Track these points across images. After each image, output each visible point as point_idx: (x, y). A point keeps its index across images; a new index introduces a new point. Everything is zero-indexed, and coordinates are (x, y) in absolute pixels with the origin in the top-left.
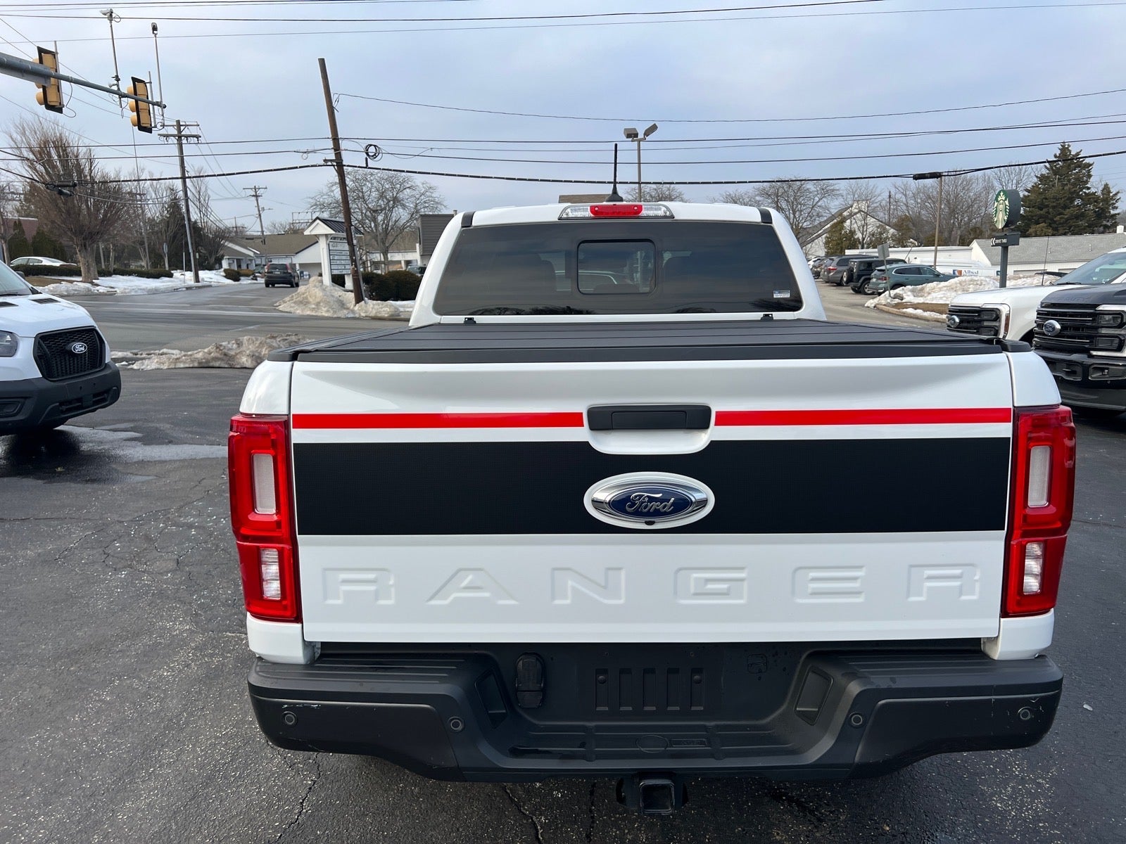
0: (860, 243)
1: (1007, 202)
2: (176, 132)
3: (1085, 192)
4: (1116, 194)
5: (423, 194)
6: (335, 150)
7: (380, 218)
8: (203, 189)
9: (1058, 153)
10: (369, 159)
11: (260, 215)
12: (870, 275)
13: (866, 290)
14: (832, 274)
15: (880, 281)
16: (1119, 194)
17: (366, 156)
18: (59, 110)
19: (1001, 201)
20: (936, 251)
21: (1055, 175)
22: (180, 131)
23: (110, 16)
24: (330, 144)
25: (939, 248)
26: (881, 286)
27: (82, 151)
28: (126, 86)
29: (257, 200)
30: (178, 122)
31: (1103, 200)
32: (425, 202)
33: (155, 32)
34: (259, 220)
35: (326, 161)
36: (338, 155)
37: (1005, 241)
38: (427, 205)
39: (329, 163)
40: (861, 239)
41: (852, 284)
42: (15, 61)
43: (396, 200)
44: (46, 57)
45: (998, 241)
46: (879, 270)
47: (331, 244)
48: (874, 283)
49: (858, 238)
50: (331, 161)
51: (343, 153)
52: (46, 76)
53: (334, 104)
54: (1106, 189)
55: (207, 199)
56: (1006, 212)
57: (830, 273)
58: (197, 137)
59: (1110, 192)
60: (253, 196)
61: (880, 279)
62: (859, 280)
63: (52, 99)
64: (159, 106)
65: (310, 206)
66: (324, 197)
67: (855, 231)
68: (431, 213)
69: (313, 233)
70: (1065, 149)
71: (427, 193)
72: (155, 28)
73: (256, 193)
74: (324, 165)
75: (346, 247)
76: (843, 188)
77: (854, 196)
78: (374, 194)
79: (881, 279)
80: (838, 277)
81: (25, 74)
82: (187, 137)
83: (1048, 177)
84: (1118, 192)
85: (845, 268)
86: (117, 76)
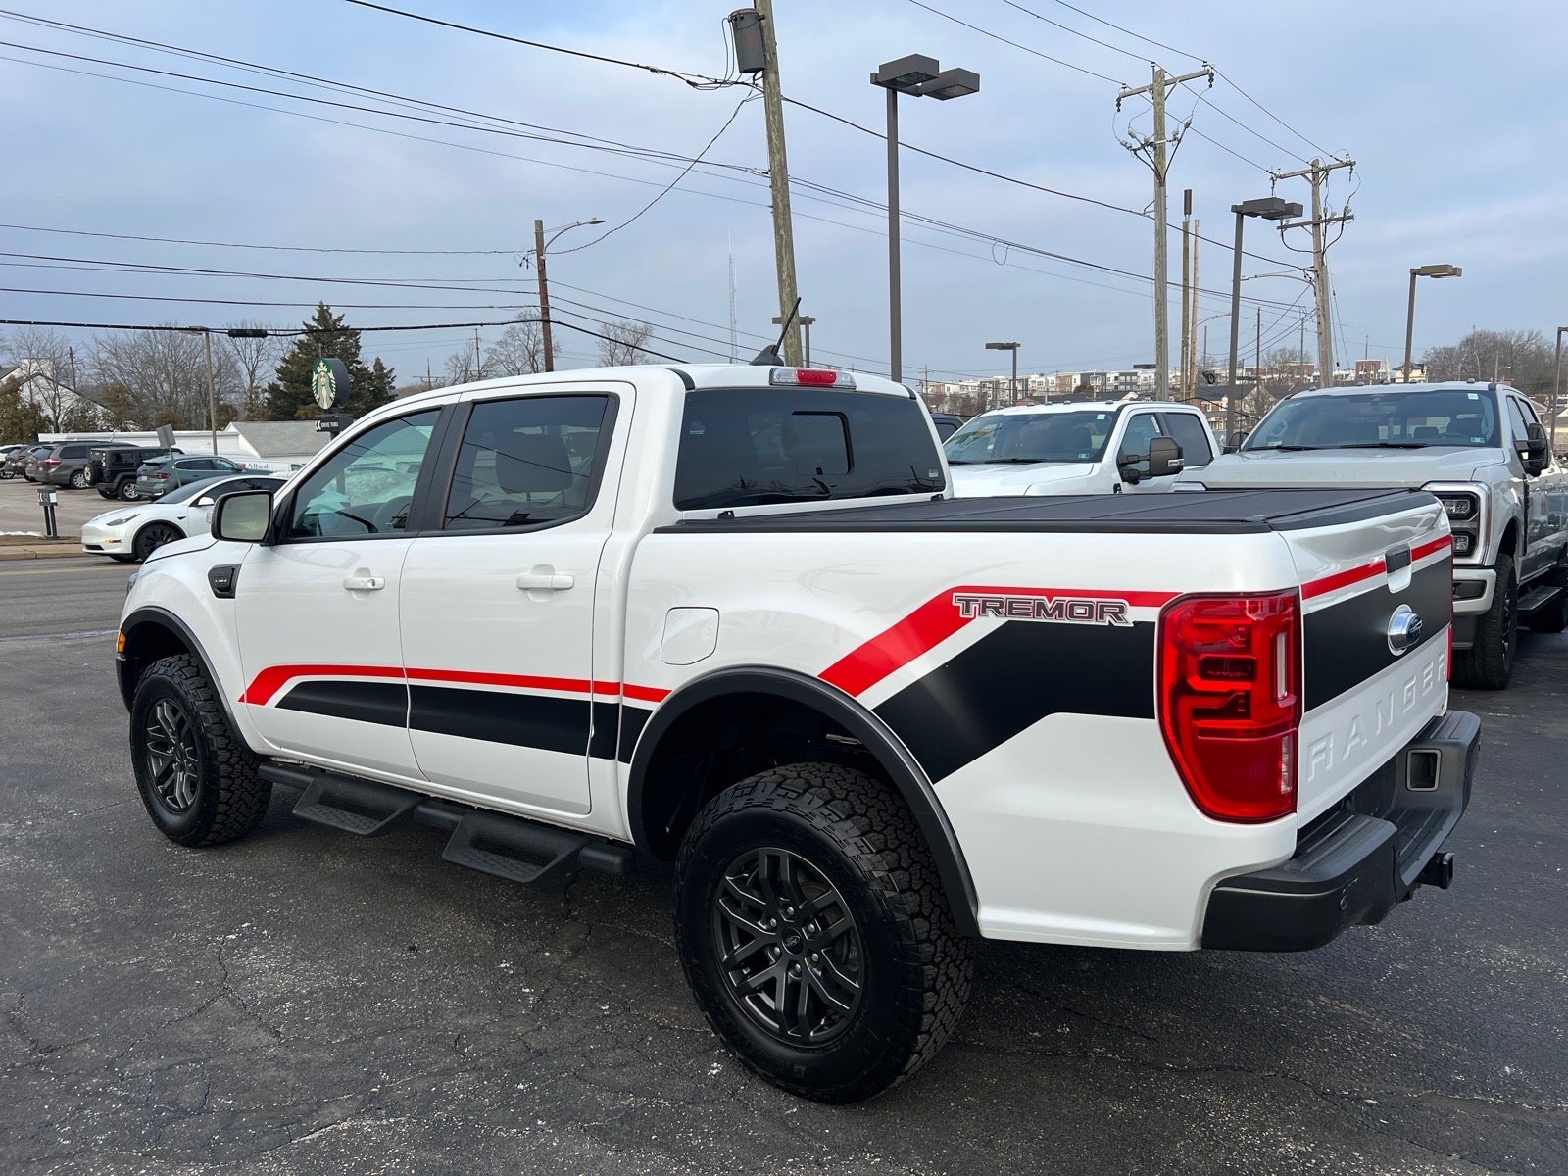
0: (50, 422)
1: (331, 375)
3: (356, 367)
4: (391, 372)
9: (316, 315)
12: (136, 471)
13: (127, 494)
14: (53, 470)
15: (155, 480)
16: (394, 371)
19: (323, 374)
20: (215, 438)
21: (318, 342)
25: (218, 433)
26: (157, 487)
31: (377, 377)
37: (335, 425)
40: (52, 416)
41: (103, 486)
45: (324, 425)
46: (148, 464)
48: (143, 483)
49: (47, 416)
54: (379, 364)
56: (331, 387)
57: (50, 468)
59: (383, 369)
61: (153, 477)
62: (114, 478)
67: (40, 406)
70: (324, 313)
76: (8, 337)
77: (30, 351)
79: (157, 477)
80: (67, 476)
83: (308, 345)
84: (393, 369)
85: (85, 461)
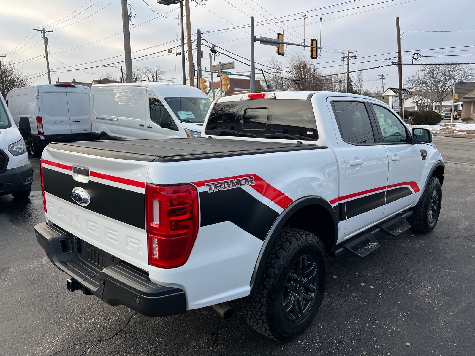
2: (347, 56)
5: (466, 72)
6: (398, 58)
7: (440, 85)
8: (361, 77)
10: (414, 60)
11: (383, 87)
17: (412, 59)
18: (283, 55)
22: (349, 55)
23: (305, 17)
24: (397, 55)
27: (312, 66)
28: (308, 43)
29: (383, 80)
30: (349, 51)
32: (466, 76)
33: (321, 20)
34: (382, 89)
35: (393, 63)
36: (400, 60)
38: (467, 77)
39: (395, 64)
42: (268, 39)
43: (450, 76)
44: (280, 36)
47: (394, 99)
50: (395, 62)
51: (402, 58)
52: (279, 43)
53: (401, 37)
55: (362, 81)
58: (355, 56)
60: (381, 78)
63: (280, 51)
64: (319, 48)
65: (406, 81)
66: (414, 77)
68: (469, 82)
69: (386, 95)
71: (468, 72)
72: (321, 19)
73: (383, 77)
74: (392, 65)
75: (399, 101)
78: (440, 74)
81: (271, 44)
82: (351, 57)
86: (304, 40)
